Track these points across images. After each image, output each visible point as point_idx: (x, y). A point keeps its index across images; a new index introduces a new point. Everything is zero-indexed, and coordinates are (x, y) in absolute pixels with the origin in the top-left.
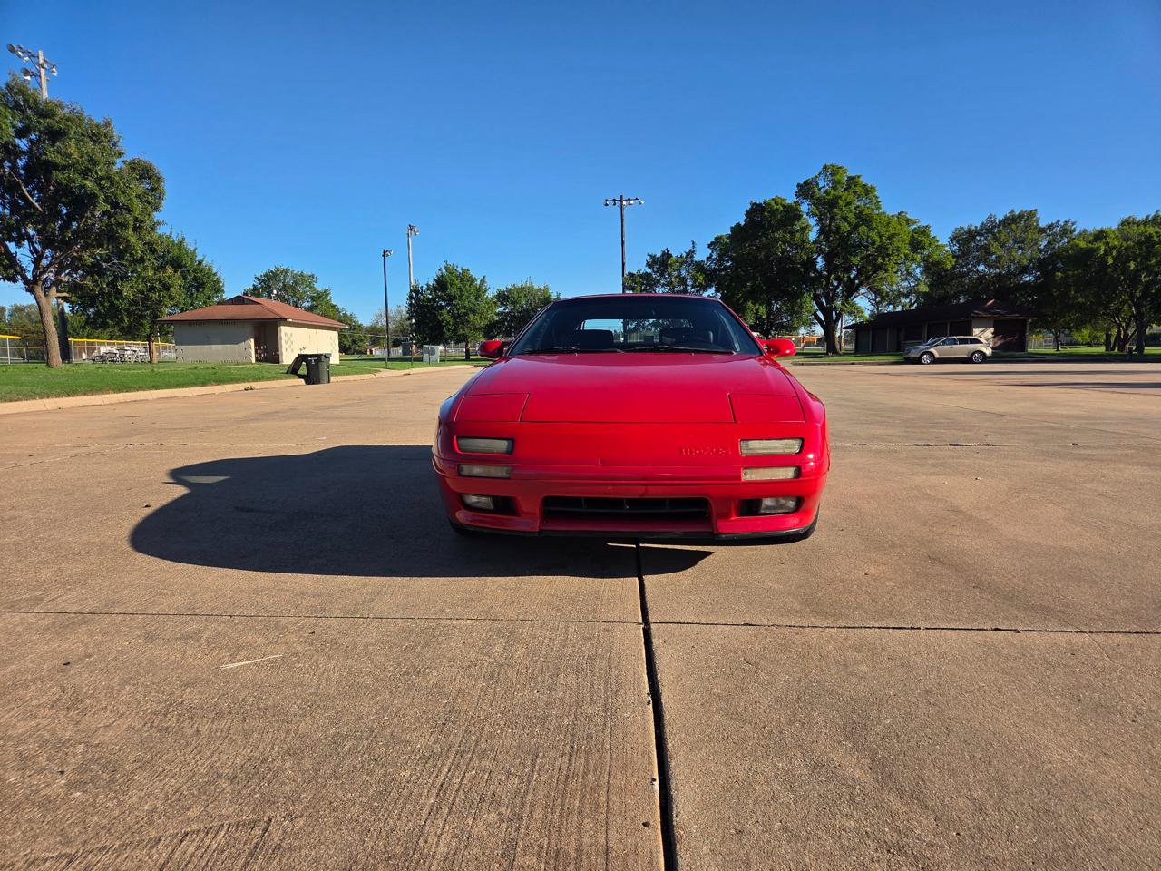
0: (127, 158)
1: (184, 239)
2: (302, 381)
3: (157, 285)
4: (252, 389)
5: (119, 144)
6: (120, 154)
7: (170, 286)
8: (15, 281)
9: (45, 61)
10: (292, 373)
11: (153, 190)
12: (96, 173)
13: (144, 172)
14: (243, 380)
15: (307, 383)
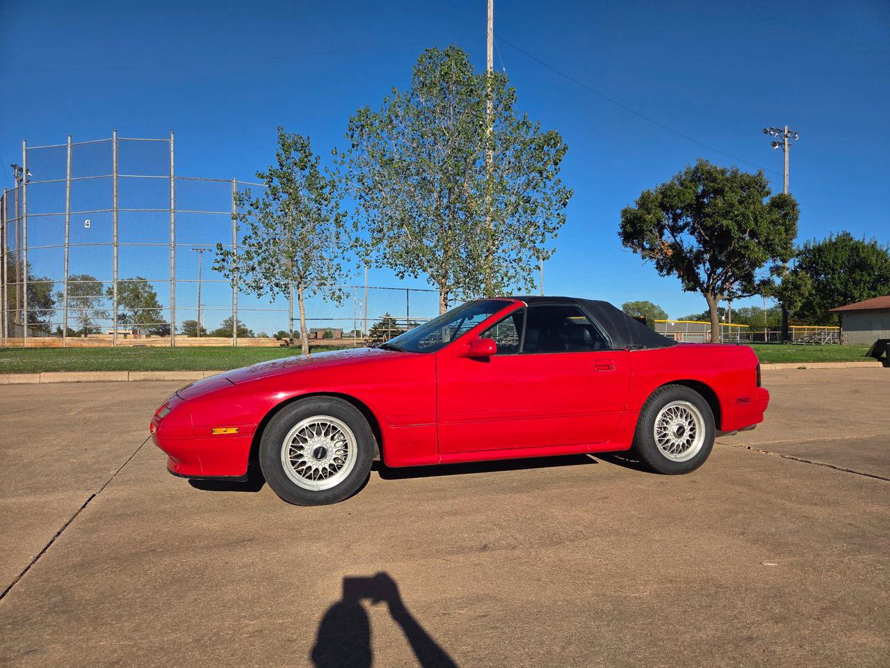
0: (774, 194)
1: (876, 242)
2: (880, 364)
3: (790, 286)
4: (804, 368)
5: (768, 186)
6: (768, 193)
7: (800, 286)
8: (694, 289)
9: (789, 132)
10: (872, 356)
11: (786, 215)
12: (733, 213)
13: (782, 203)
14: (802, 361)
15: (885, 366)
